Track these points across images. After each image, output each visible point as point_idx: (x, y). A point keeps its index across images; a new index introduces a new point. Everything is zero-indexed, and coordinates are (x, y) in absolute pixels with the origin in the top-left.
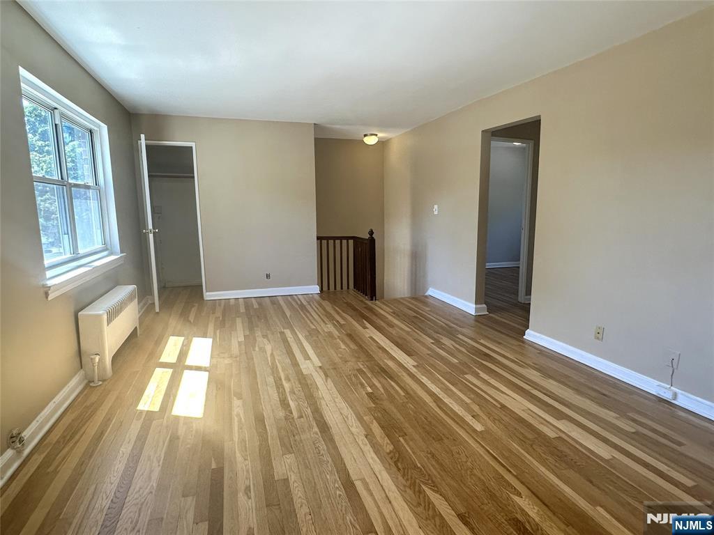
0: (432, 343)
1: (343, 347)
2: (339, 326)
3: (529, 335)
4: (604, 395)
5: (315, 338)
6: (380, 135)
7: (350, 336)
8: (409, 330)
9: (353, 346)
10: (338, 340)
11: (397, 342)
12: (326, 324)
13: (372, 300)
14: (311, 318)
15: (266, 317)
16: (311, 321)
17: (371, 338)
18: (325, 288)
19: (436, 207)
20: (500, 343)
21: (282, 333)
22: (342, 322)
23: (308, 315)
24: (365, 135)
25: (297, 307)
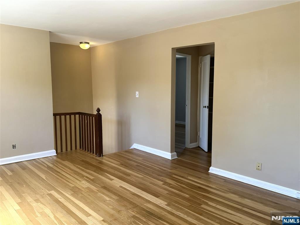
0: (163, 184)
1: (108, 199)
2: (93, 181)
3: (212, 170)
4: (276, 203)
5: (81, 195)
6: (91, 43)
7: (105, 188)
8: (142, 176)
9: (114, 197)
10: (99, 193)
11: (142, 188)
12: (80, 181)
13: (100, 156)
14: (64, 178)
15: (25, 182)
16: (65, 180)
17: (121, 187)
18: (59, 151)
19: (137, 93)
20: (200, 178)
21: (50, 195)
22: (92, 178)
23: (60, 175)
24: (81, 43)
25: (46, 169)
